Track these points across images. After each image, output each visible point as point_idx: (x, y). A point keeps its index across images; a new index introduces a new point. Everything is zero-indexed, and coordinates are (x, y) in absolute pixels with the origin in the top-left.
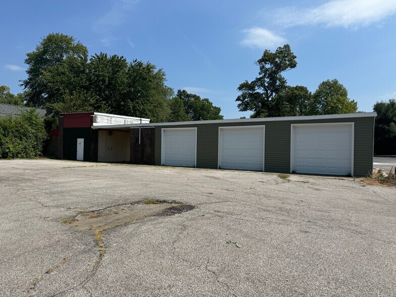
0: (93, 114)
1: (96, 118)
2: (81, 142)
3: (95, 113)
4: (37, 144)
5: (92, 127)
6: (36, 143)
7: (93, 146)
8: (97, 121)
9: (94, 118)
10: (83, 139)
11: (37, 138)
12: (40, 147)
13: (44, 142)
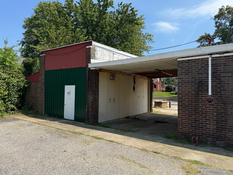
0: (90, 44)
1: (95, 50)
2: (70, 91)
3: (94, 43)
4: (9, 95)
5: (90, 66)
6: (6, 93)
7: (90, 98)
8: (96, 56)
9: (92, 51)
10: (74, 87)
11: (8, 86)
12: (15, 98)
13: (19, 91)
